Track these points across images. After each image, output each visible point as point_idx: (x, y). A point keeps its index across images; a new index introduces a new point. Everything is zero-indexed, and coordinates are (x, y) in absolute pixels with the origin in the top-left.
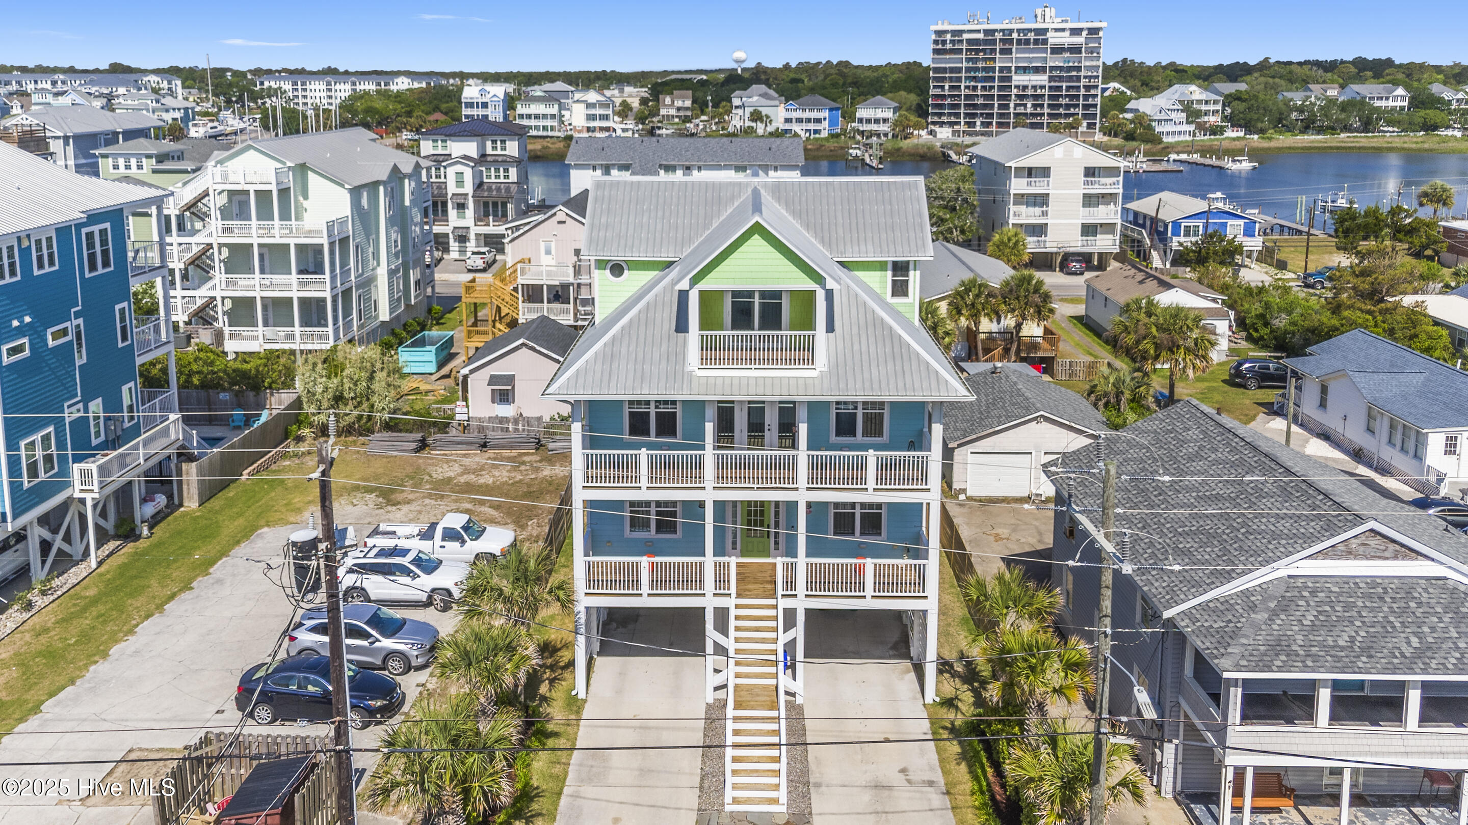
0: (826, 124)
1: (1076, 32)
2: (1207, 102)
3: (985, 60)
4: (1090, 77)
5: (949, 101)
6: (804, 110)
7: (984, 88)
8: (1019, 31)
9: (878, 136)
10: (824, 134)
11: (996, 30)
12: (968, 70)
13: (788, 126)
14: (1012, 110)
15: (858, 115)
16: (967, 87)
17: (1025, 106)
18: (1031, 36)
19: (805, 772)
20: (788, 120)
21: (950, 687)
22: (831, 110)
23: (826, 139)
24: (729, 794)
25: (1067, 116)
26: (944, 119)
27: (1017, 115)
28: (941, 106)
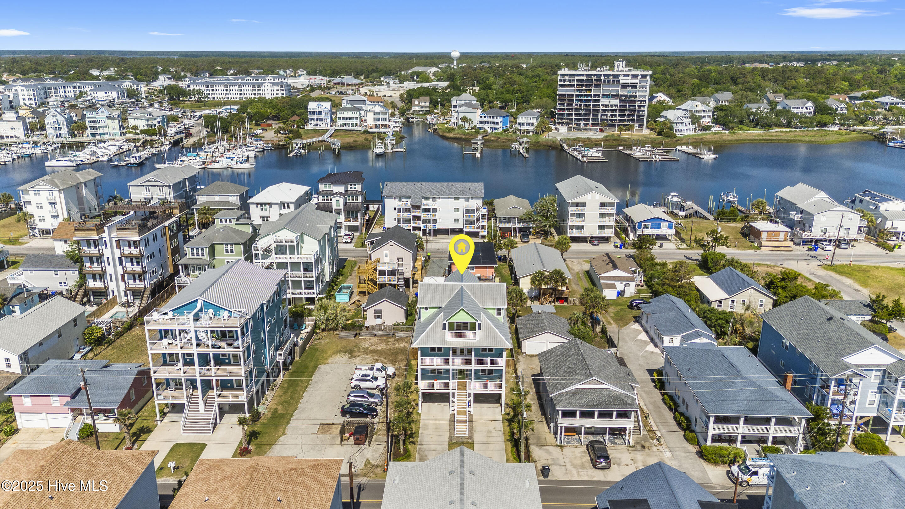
0: (501, 125)
1: (635, 76)
2: (704, 111)
3: (586, 90)
4: (641, 101)
5: (566, 112)
6: (490, 117)
7: (585, 105)
8: (605, 75)
9: (529, 133)
10: (500, 130)
11: (592, 75)
12: (577, 95)
13: (481, 126)
14: (599, 117)
15: (518, 121)
16: (576, 105)
17: (607, 115)
18: (611, 78)
19: (473, 428)
20: (481, 123)
21: (508, 410)
22: (504, 117)
23: (501, 133)
24: (456, 432)
25: (628, 121)
26: (564, 121)
27: (602, 120)
28: (562, 114)
